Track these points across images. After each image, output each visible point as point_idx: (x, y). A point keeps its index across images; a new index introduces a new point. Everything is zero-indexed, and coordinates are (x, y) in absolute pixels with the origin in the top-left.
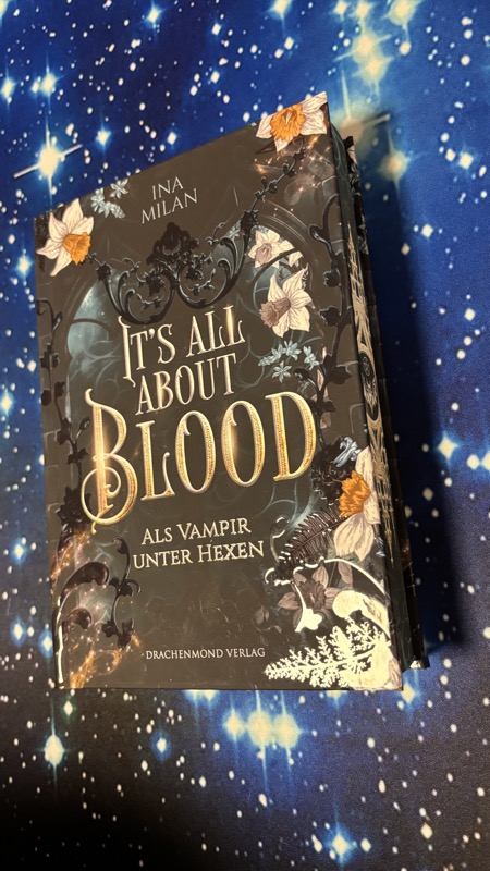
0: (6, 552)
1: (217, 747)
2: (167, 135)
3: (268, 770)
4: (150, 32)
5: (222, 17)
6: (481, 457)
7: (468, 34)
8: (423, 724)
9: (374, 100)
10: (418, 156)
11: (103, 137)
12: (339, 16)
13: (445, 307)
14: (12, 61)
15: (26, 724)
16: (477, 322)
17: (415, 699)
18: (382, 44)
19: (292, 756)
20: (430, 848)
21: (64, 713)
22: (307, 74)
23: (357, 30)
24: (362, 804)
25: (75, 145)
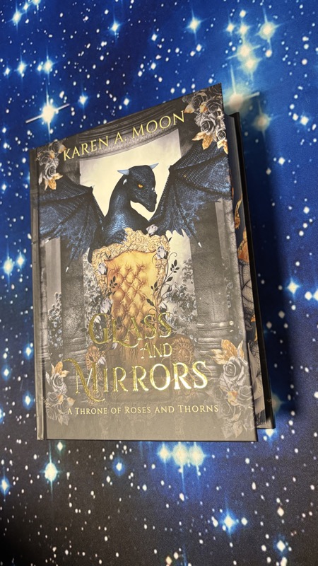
0: (20, 352)
1: (153, 467)
2: (124, 100)
3: (185, 479)
4: (113, 38)
5: (158, 30)
6: (313, 293)
7: (306, 47)
8: (278, 449)
9: (250, 84)
10: (276, 117)
11: (83, 100)
12: (229, 33)
13: (292, 206)
14: (24, 51)
15: (33, 456)
16: (311, 215)
17: (274, 435)
18: (255, 50)
19: (200, 470)
20: (283, 522)
21: (57, 449)
22: (210, 67)
23: (240, 41)
24: (242, 497)
25: (65, 104)
